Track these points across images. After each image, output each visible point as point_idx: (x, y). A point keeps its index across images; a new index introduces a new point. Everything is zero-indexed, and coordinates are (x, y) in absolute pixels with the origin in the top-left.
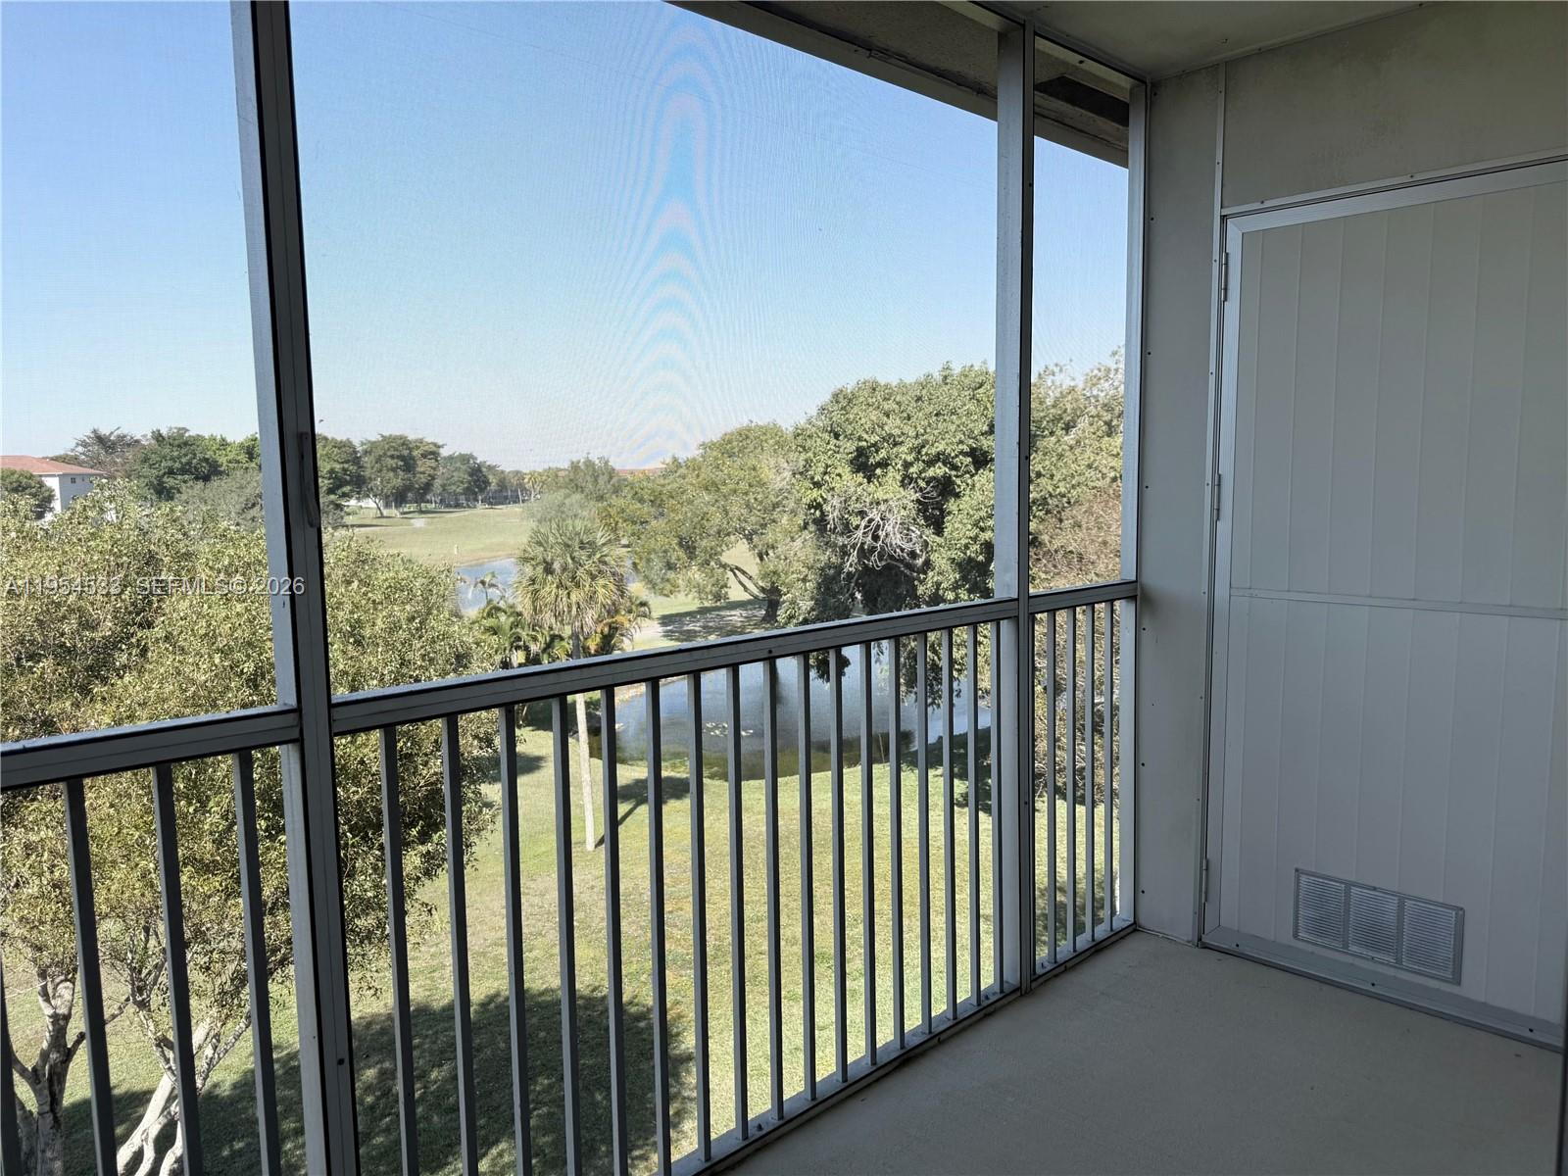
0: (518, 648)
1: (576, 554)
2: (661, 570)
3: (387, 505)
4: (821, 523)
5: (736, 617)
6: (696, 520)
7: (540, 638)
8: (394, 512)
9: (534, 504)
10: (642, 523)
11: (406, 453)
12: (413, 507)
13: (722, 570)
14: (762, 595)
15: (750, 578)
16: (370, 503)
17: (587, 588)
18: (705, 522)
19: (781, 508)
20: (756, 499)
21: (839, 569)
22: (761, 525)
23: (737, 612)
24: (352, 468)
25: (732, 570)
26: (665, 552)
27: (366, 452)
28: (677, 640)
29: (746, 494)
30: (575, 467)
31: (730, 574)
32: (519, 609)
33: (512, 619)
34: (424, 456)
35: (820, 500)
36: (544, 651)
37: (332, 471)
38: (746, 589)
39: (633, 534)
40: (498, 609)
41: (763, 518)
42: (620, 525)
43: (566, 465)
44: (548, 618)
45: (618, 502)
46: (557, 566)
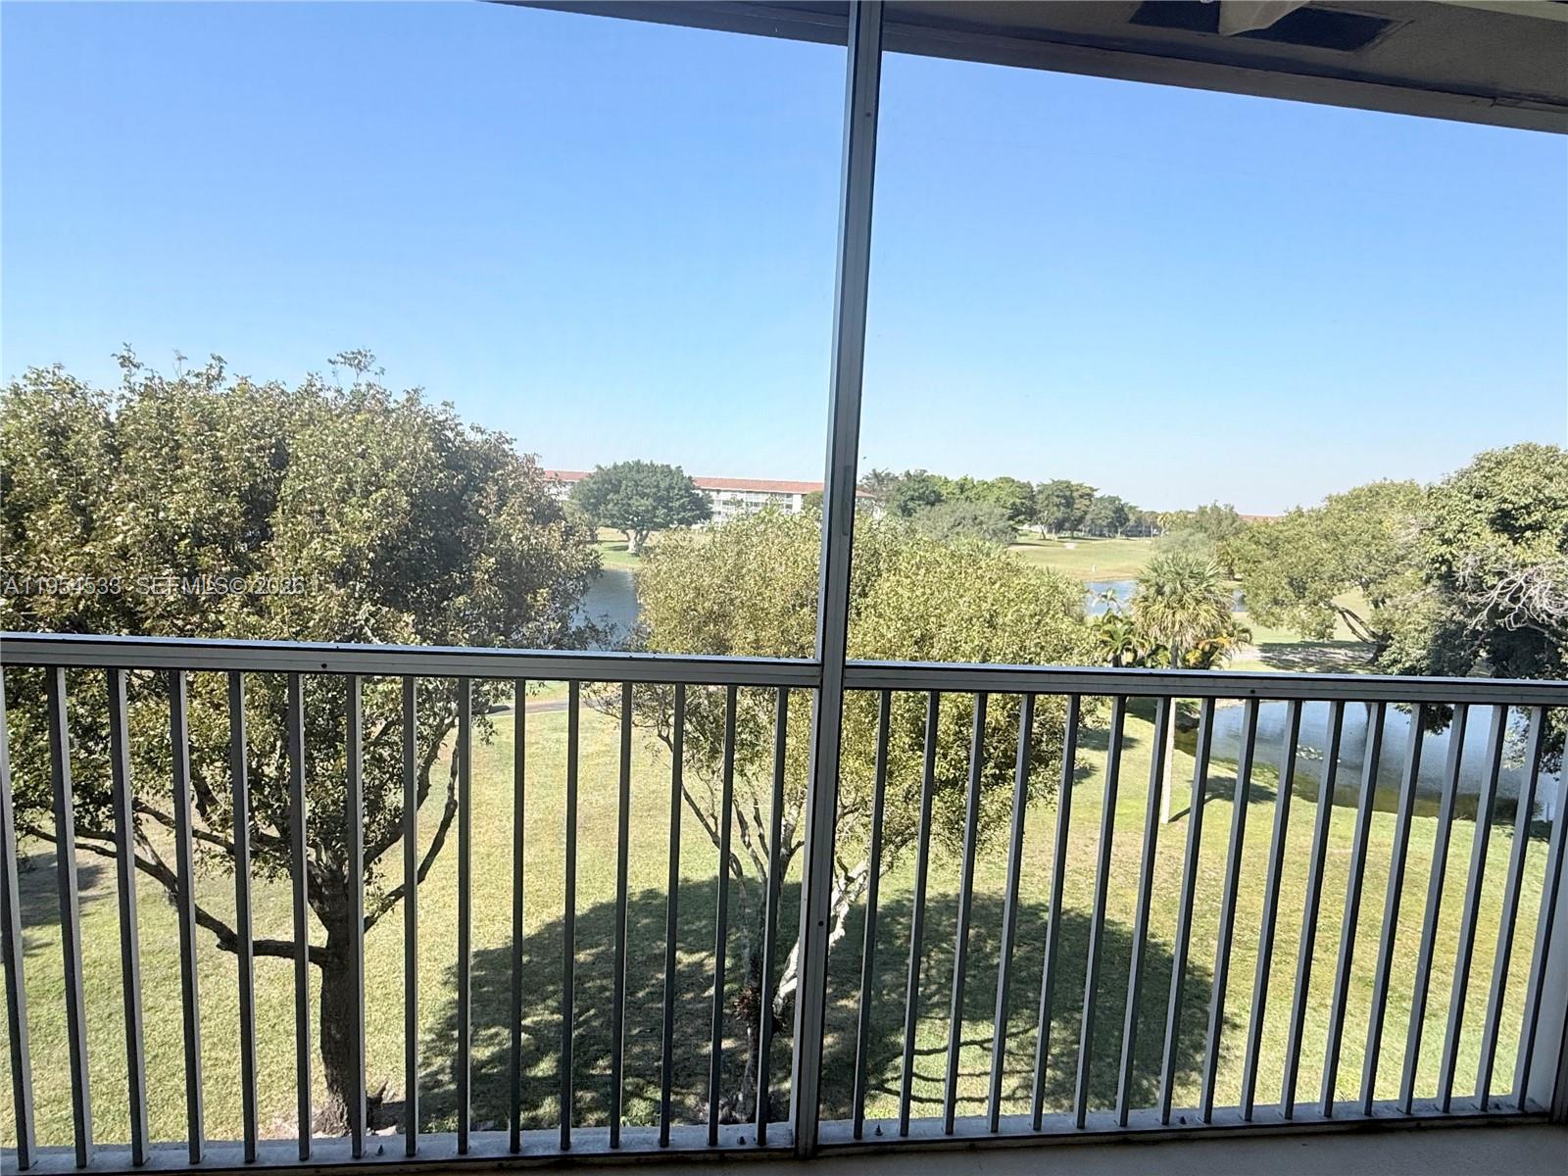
0: (1128, 650)
1: (1185, 582)
2: (1267, 604)
3: (1050, 531)
4: (1449, 580)
5: (1340, 656)
6: (1309, 564)
7: (1146, 644)
8: (1053, 536)
9: (1163, 539)
10: (1254, 562)
11: (1068, 493)
12: (1068, 534)
13: (1330, 611)
14: (1371, 640)
15: (1361, 623)
16: (1038, 528)
17: (1191, 611)
18: (1318, 566)
19: (1406, 562)
20: (1378, 551)
21: (1463, 626)
22: (1380, 575)
23: (1343, 651)
24: (1027, 503)
25: (1341, 612)
26: (1274, 589)
27: (1040, 492)
28: (1274, 666)
29: (1368, 545)
30: (1202, 511)
31: (1338, 616)
32: (1133, 620)
33: (1126, 627)
34: (1081, 497)
35: (1448, 556)
36: (1149, 656)
37: (1014, 504)
38: (1354, 631)
39: (1245, 571)
40: (1116, 618)
41: (1384, 570)
42: (1236, 562)
43: (1195, 509)
44: (1155, 631)
45: (1236, 543)
46: (1167, 589)
